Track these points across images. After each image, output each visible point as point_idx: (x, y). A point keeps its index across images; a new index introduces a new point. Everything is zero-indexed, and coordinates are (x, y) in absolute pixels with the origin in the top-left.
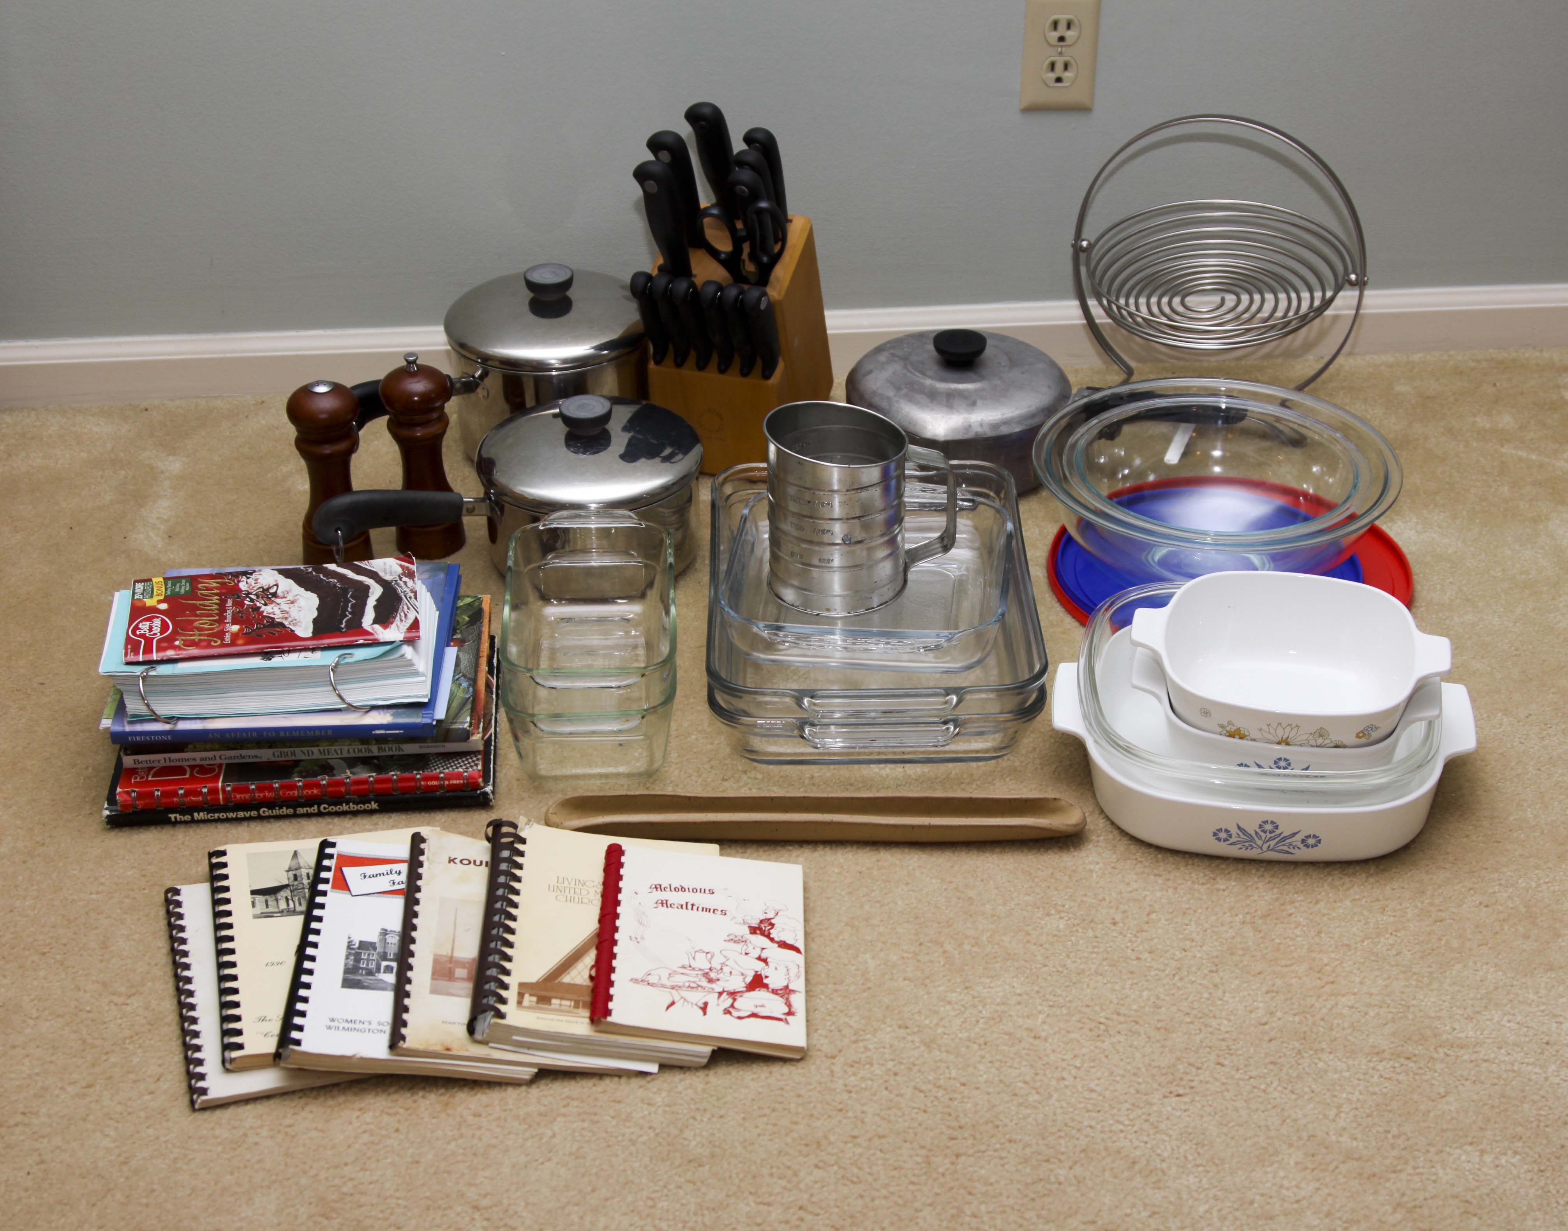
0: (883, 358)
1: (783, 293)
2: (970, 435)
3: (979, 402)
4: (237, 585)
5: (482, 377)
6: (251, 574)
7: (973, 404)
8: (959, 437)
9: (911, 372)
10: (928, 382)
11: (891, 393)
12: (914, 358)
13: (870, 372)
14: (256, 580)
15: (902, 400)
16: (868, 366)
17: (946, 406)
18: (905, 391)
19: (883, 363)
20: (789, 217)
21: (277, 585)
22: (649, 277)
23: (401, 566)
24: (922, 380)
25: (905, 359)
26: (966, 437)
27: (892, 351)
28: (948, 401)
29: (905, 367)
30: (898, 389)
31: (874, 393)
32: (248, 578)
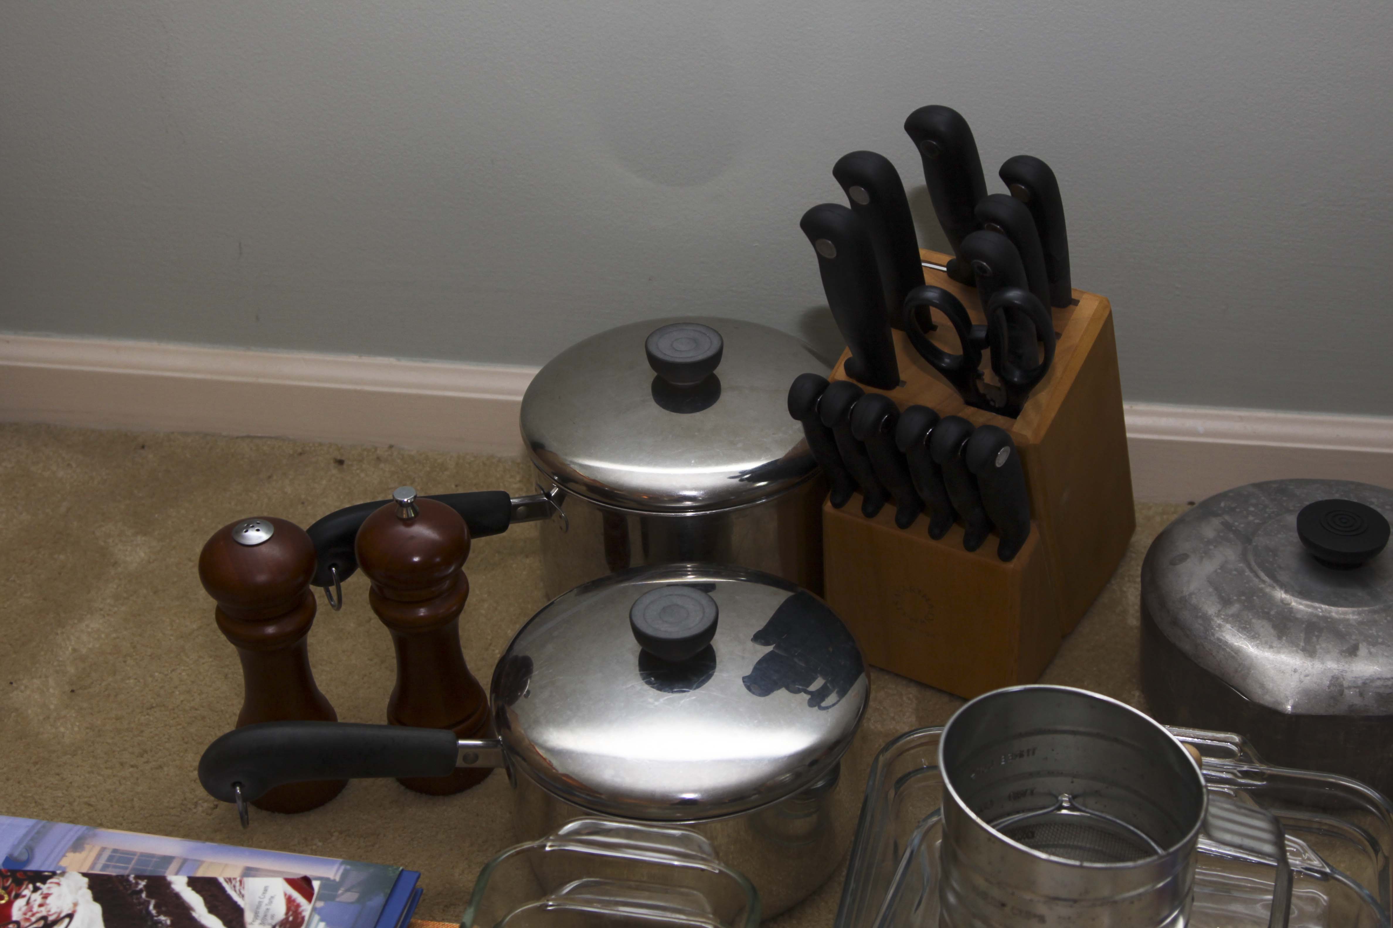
0: (1209, 530)
1: (1043, 433)
2: (1340, 709)
3: (1363, 650)
4: (10, 904)
5: (561, 497)
6: (44, 879)
7: (1352, 652)
8: (1320, 710)
9: (1252, 570)
10: (1281, 594)
11: (1211, 608)
12: (1261, 541)
13: (1184, 557)
14: (46, 897)
15: (1228, 626)
16: (1183, 545)
17: (1304, 650)
18: (1235, 608)
19: (1209, 542)
20: (1074, 295)
21: (70, 916)
22: (822, 385)
23: (290, 900)
24: (1268, 590)
25: (1247, 539)
26: (1331, 711)
27: (1227, 518)
28: (1308, 640)
29: (1244, 557)
30: (1226, 602)
31: (1184, 601)
32: (36, 889)
